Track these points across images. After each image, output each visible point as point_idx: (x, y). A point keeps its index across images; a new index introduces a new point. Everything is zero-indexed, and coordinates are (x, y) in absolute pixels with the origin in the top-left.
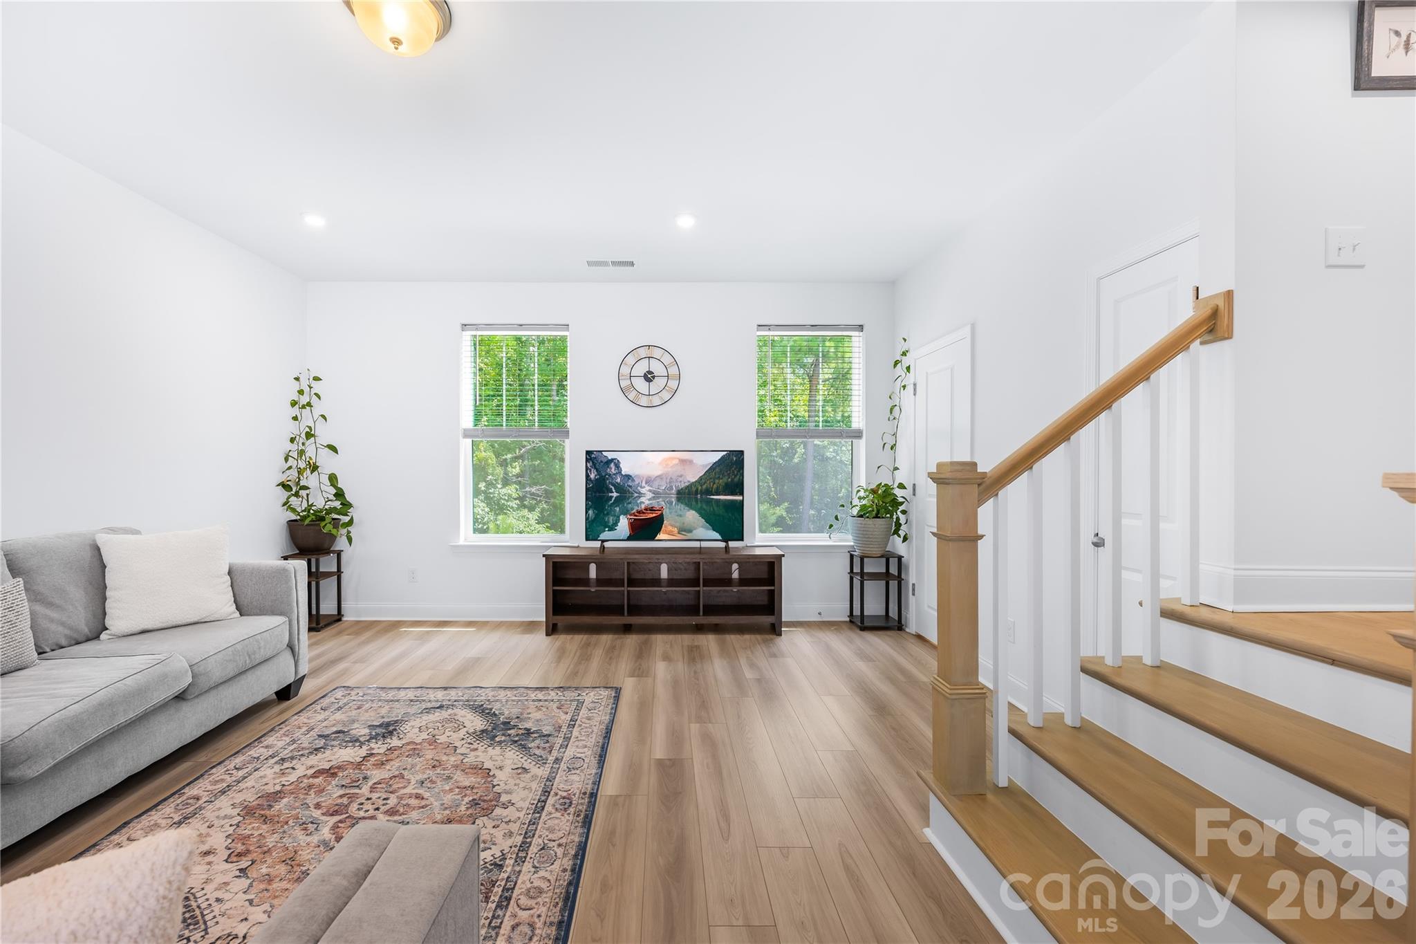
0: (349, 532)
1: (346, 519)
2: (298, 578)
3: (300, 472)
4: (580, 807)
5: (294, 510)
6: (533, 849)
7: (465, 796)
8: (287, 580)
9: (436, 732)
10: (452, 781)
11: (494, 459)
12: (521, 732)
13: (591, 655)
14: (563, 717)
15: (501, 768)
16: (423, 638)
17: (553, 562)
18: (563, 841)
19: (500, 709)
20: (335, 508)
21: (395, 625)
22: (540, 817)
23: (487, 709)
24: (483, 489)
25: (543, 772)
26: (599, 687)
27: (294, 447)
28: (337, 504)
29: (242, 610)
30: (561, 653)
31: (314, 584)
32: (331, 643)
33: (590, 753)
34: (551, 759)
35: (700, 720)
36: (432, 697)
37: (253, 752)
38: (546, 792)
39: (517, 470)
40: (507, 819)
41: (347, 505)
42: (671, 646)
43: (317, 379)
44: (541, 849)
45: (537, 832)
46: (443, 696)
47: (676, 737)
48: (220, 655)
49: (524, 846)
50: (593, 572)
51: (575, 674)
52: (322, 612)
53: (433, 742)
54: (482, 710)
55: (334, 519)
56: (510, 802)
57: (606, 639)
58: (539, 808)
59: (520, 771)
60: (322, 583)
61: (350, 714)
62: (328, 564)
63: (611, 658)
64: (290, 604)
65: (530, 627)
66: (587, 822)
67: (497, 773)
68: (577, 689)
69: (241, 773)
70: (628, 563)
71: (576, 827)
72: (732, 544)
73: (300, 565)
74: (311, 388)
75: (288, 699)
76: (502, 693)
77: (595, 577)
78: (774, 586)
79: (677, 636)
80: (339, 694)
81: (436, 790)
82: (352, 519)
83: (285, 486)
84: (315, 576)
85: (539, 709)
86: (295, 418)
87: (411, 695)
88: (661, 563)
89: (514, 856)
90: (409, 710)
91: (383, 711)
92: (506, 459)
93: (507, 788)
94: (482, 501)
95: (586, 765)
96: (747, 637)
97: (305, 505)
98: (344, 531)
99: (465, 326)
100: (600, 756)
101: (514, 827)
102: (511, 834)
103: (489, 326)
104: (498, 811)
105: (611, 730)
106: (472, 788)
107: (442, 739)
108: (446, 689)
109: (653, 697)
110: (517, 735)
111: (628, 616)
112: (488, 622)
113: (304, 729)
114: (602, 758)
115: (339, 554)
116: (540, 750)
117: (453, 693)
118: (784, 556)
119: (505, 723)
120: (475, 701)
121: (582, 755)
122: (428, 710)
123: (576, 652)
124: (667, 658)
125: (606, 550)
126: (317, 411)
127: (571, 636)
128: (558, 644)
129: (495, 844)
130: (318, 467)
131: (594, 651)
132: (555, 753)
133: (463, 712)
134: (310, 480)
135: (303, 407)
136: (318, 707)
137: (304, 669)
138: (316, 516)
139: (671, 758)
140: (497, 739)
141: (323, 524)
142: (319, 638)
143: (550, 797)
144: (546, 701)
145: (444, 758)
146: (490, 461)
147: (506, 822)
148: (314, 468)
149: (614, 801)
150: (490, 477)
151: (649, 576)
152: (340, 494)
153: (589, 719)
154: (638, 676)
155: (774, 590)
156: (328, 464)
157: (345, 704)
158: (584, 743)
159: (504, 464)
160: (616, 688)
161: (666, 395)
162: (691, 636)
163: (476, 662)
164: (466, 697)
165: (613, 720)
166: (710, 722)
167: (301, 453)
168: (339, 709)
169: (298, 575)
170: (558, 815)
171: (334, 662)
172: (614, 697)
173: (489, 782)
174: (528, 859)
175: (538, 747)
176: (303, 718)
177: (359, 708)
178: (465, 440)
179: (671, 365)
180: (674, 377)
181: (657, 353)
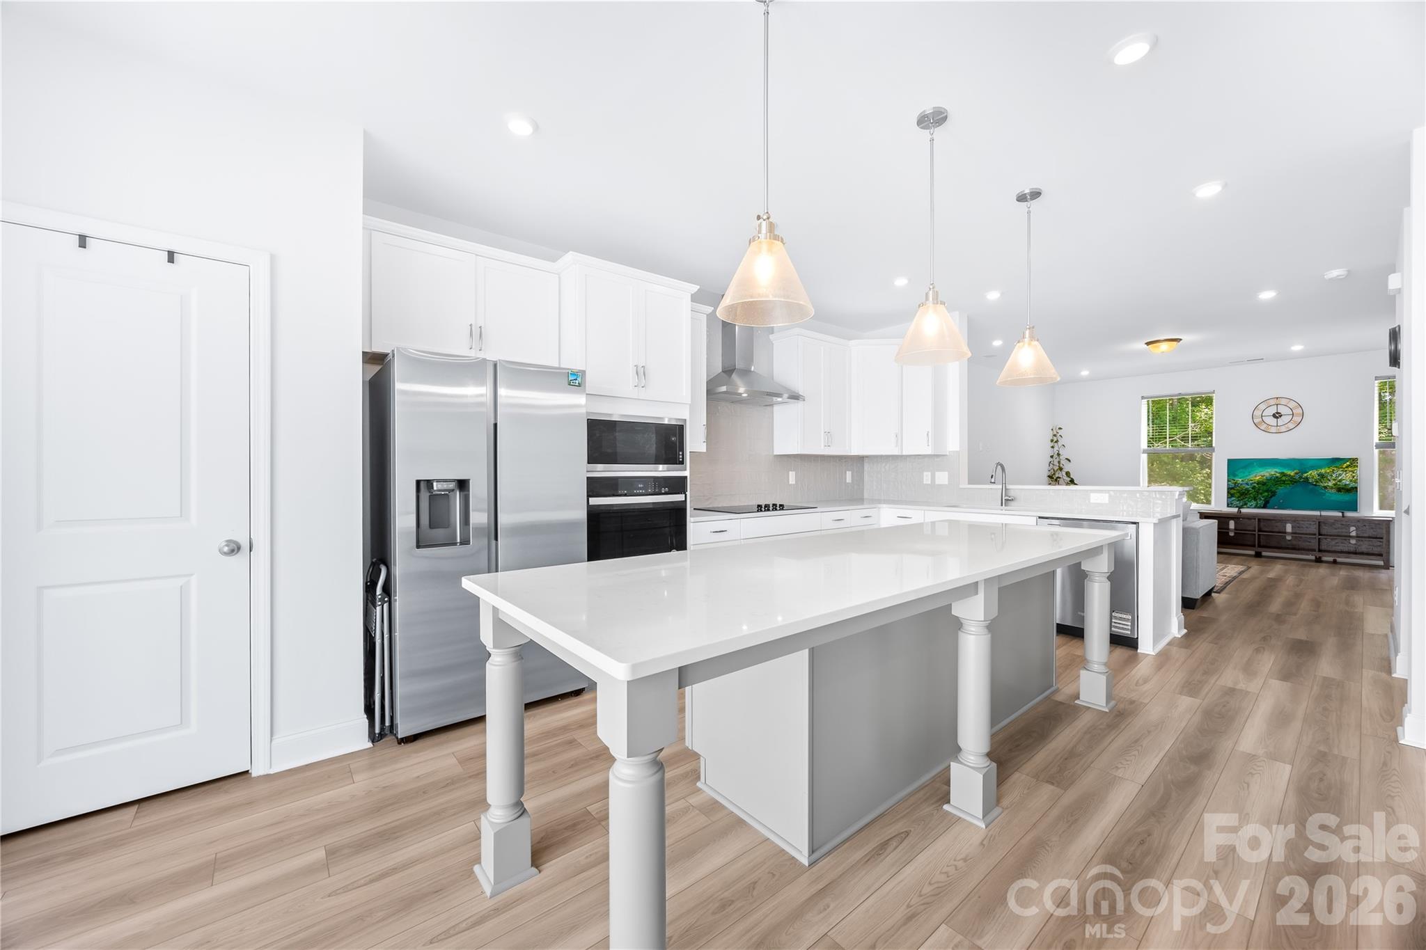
3: (1055, 471)
50: (1232, 525)
70: (1259, 519)
72: (1347, 514)
77: (1233, 528)
83: (1050, 477)
88: (1286, 522)
99: (1142, 397)
103: (1158, 396)
125: (1241, 512)
130: (1062, 468)
134: (1060, 474)
151: (1276, 529)
161: (1291, 425)
178: (1143, 454)
179: (1296, 408)
180: (1298, 414)
181: (1283, 401)
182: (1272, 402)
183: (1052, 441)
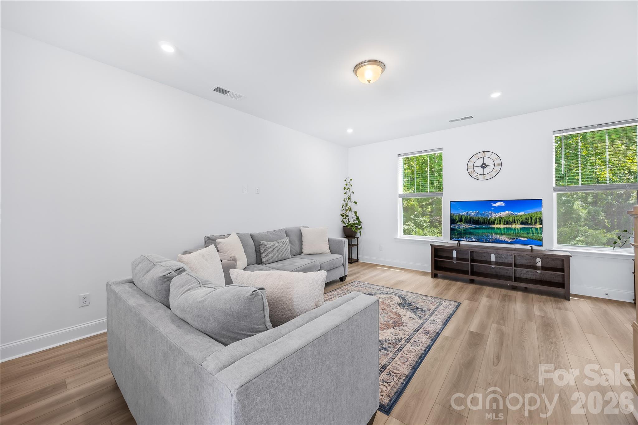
0: (360, 231)
1: (360, 227)
2: (345, 244)
3: (346, 211)
4: (432, 335)
5: (344, 223)
6: (412, 341)
7: (392, 320)
8: (342, 245)
9: (385, 300)
10: (388, 315)
11: (418, 205)
12: (414, 307)
13: (450, 288)
14: (432, 307)
15: (405, 316)
16: (384, 271)
17: (435, 248)
18: (423, 342)
19: (408, 299)
20: (356, 223)
21: (375, 266)
22: (416, 333)
23: (403, 297)
24: (413, 218)
25: (421, 321)
26: (451, 300)
27: (345, 203)
28: (357, 222)
29: (332, 252)
30: (437, 286)
31: (350, 247)
32: (354, 268)
33: (440, 320)
34: (424, 318)
35: (498, 323)
36: (385, 290)
37: (335, 292)
38: (420, 327)
39: (429, 210)
40: (404, 330)
41: (360, 222)
42: (494, 292)
43: (351, 180)
44: (415, 342)
45: (414, 337)
46: (389, 290)
47: (483, 326)
48: (326, 263)
49: (409, 339)
50: (455, 254)
51: (441, 294)
52: (352, 258)
53: (383, 302)
54: (401, 297)
55: (356, 227)
56: (406, 326)
57: (459, 284)
58: (417, 330)
59: (411, 318)
60: (352, 247)
61: (359, 289)
62: (354, 242)
63: (460, 291)
64: (343, 252)
65: (425, 274)
66: (434, 340)
67: (403, 317)
68: (440, 299)
69: (331, 297)
70: (471, 252)
71: (429, 340)
72: (535, 248)
73: (346, 240)
74: (349, 183)
75: (343, 281)
76: (409, 294)
77: (456, 257)
78: (564, 272)
79: (498, 289)
80: (356, 283)
81: (383, 316)
82: (361, 227)
83: (342, 215)
84: (350, 245)
85: (423, 302)
86: (345, 193)
87: (378, 287)
88: (491, 254)
89: (405, 340)
90: (377, 292)
91: (369, 290)
92: (423, 205)
93: (406, 322)
94: (413, 223)
95: (437, 324)
96: (544, 297)
97: (348, 222)
98: (359, 231)
99: (399, 155)
100: (445, 323)
101: (407, 333)
102: (405, 334)
103: (409, 154)
104: (402, 327)
105: (452, 316)
106: (394, 318)
107: (386, 302)
108: (390, 288)
109: (476, 310)
110: (413, 308)
111: (471, 275)
112: (408, 269)
113: (347, 290)
114: (445, 324)
115: (358, 238)
116: (420, 315)
117: (392, 290)
118: (571, 256)
119: (409, 303)
120: (399, 294)
121: (437, 321)
122: (383, 293)
123: (443, 286)
124: (489, 296)
125: (461, 245)
126: (351, 191)
127: (443, 280)
128: (436, 282)
129: (399, 335)
130: (351, 209)
131: (452, 287)
132: (426, 317)
133: (394, 296)
134: (349, 213)
135: (347, 189)
136: (351, 285)
137: (347, 273)
138: (351, 225)
139: (477, 332)
140: (405, 307)
141: (353, 228)
142: (351, 266)
143: (421, 329)
144: (426, 300)
145: (386, 308)
146: (416, 205)
147: (404, 331)
148: (350, 209)
149: (447, 338)
150: (416, 212)
151: (484, 259)
152: (358, 218)
153: (443, 310)
154: (471, 300)
155: (564, 275)
156: (354, 208)
157: (358, 286)
158: (439, 317)
159: (422, 207)
160: (459, 303)
161: (493, 174)
162: (506, 290)
163: (401, 282)
164: (396, 292)
165: (454, 312)
166: (504, 326)
167: (347, 204)
168: (356, 287)
169: (345, 243)
170: (423, 335)
171: (355, 273)
172: (457, 305)
173: (400, 319)
174: (410, 342)
175: (420, 314)
176: (346, 287)
177: (362, 288)
178: (400, 198)
179: (496, 159)
180: (498, 165)
181: (488, 154)
182: (480, 155)
183: (345, 188)
